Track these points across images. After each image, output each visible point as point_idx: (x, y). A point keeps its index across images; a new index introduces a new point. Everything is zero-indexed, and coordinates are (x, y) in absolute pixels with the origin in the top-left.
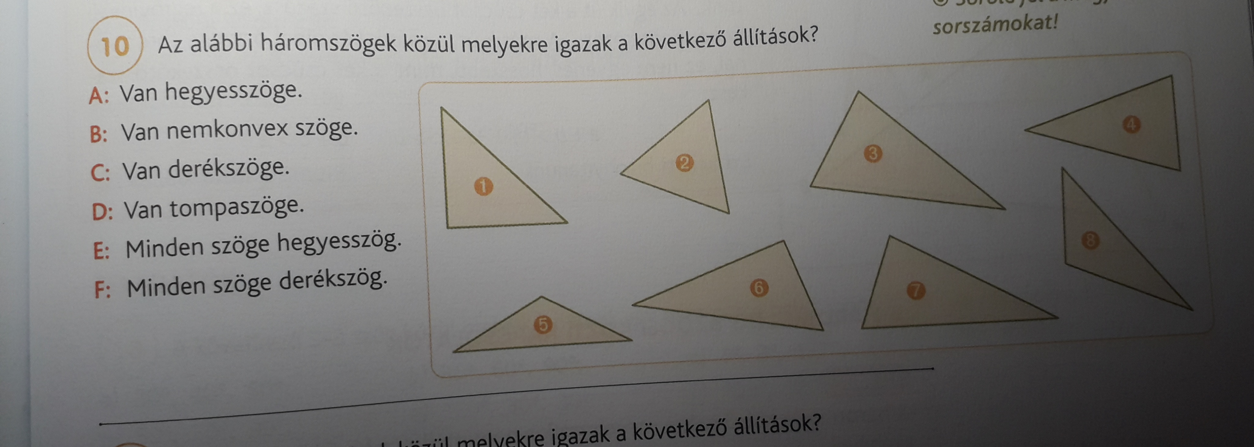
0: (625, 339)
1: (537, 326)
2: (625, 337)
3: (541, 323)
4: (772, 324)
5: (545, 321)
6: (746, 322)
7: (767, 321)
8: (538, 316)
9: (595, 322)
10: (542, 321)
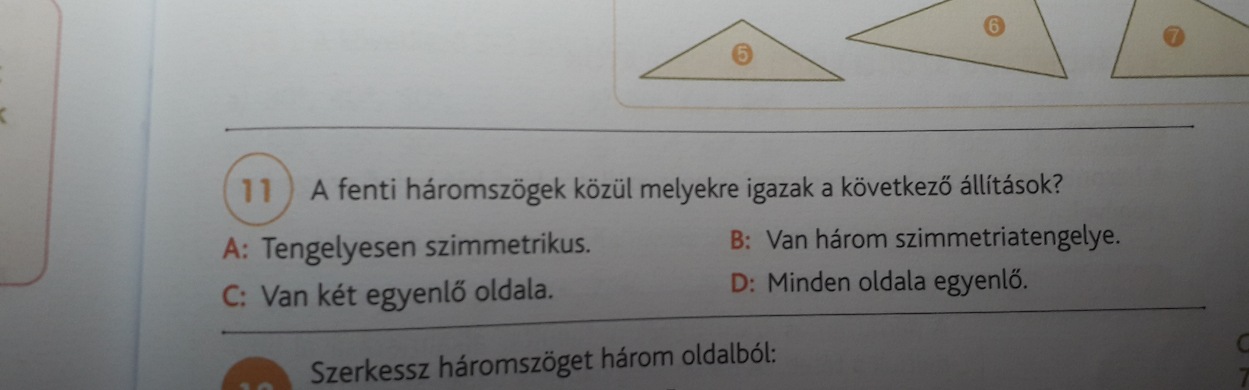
0: (836, 78)
1: (735, 56)
2: (836, 75)
3: (740, 52)
4: (1008, 68)
5: (746, 50)
6: (977, 65)
7: (1001, 64)
8: (738, 43)
9: (802, 56)
10: (742, 49)
